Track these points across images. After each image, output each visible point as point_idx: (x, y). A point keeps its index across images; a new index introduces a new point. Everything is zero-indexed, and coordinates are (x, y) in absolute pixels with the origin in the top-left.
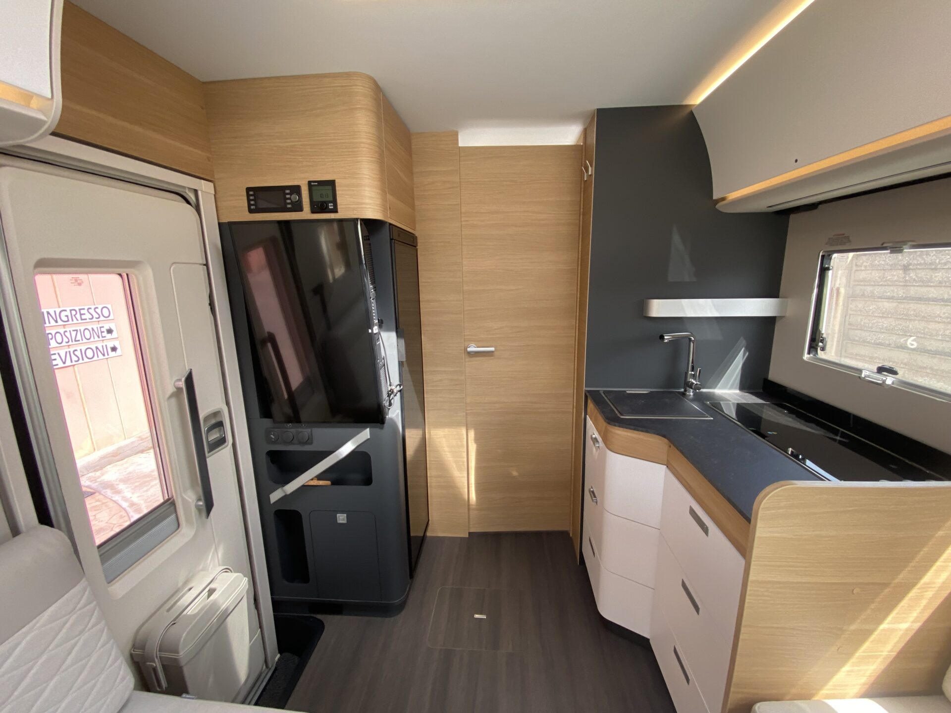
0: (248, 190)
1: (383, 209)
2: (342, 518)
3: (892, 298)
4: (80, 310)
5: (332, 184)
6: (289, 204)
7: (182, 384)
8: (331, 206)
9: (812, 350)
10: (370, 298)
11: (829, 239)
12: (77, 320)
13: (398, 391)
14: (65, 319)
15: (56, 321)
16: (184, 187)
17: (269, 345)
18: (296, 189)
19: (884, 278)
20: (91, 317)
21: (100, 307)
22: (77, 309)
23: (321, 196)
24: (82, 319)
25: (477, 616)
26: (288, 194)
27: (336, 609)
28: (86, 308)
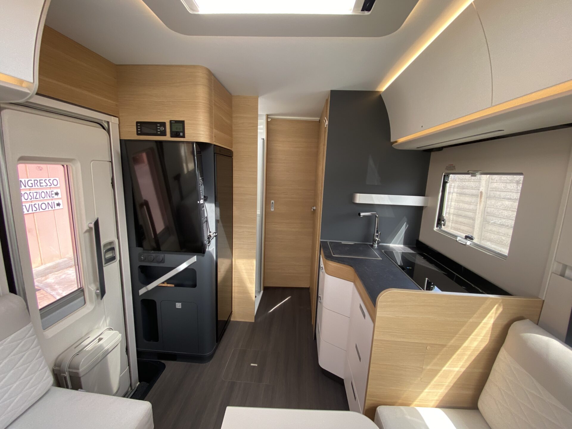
0: (137, 123)
1: (210, 137)
2: (179, 305)
3: (510, 199)
4: (40, 180)
5: (183, 122)
6: (159, 132)
7: (92, 226)
8: (181, 134)
9: (438, 225)
10: (199, 184)
11: (447, 166)
12: (38, 186)
13: (215, 236)
14: (31, 185)
15: (25, 186)
16: (102, 120)
17: (145, 207)
18: (163, 124)
19: (506, 187)
20: (46, 185)
21: (52, 179)
22: (38, 179)
23: (177, 128)
24: (41, 186)
25: (252, 365)
26: (159, 126)
27: (173, 357)
28: (44, 179)
